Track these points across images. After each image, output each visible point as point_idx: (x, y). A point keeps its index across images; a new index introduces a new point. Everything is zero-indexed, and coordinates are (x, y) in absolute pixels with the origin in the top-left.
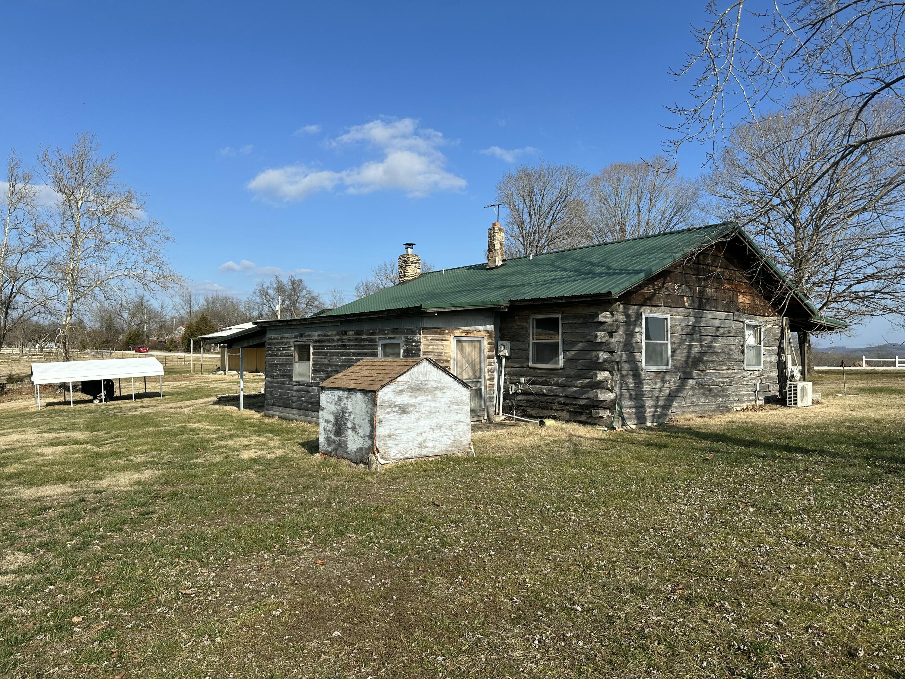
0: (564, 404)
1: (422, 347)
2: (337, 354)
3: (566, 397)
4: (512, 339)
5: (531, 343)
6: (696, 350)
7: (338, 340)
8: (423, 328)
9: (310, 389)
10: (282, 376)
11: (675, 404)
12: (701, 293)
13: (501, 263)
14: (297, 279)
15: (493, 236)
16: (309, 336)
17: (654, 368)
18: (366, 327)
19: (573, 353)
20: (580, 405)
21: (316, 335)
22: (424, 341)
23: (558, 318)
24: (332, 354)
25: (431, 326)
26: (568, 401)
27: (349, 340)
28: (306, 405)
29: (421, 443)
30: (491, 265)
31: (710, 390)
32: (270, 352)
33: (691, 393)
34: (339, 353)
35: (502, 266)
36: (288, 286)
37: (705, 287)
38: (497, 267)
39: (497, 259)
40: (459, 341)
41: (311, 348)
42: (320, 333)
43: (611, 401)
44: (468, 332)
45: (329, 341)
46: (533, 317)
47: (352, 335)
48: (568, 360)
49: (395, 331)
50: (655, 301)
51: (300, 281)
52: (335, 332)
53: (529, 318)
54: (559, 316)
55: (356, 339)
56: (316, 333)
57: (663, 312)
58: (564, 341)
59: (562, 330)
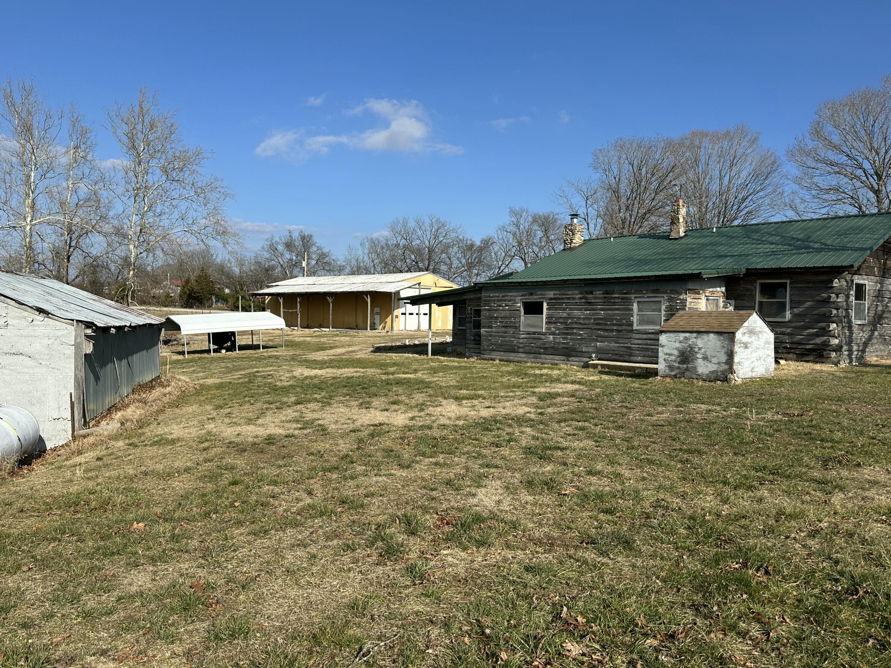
0: (790, 348)
1: (688, 303)
2: (580, 310)
3: (792, 343)
4: (735, 299)
5: (757, 302)
6: (880, 308)
7: (580, 298)
8: (689, 289)
9: (543, 337)
10: (503, 327)
11: (867, 350)
12: (885, 264)
13: (683, 234)
14: (306, 234)
15: (678, 211)
16: (542, 294)
17: (859, 322)
18: (617, 288)
19: (801, 310)
20: (806, 349)
21: (551, 294)
22: (689, 300)
23: (786, 283)
24: (571, 309)
25: (692, 288)
26: (794, 346)
27: (595, 298)
28: (538, 349)
29: (753, 368)
30: (673, 235)
31: (885, 339)
32: (487, 308)
33: (876, 341)
34: (582, 308)
35: (684, 236)
36: (298, 243)
37: (887, 259)
38: (682, 238)
39: (681, 230)
40: (707, 300)
41: (545, 304)
42: (556, 292)
43: (837, 345)
44: (712, 293)
45: (569, 299)
46: (759, 282)
47: (599, 294)
48: (794, 315)
49: (656, 291)
50: (861, 272)
51: (311, 236)
52: (576, 292)
53: (756, 282)
54: (788, 282)
55: (605, 297)
56: (552, 293)
57: (864, 279)
58: (791, 301)
59: (790, 291)
